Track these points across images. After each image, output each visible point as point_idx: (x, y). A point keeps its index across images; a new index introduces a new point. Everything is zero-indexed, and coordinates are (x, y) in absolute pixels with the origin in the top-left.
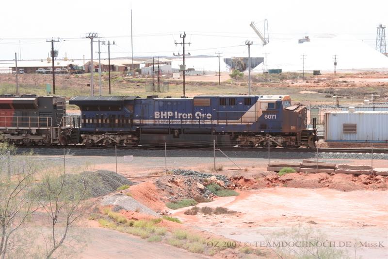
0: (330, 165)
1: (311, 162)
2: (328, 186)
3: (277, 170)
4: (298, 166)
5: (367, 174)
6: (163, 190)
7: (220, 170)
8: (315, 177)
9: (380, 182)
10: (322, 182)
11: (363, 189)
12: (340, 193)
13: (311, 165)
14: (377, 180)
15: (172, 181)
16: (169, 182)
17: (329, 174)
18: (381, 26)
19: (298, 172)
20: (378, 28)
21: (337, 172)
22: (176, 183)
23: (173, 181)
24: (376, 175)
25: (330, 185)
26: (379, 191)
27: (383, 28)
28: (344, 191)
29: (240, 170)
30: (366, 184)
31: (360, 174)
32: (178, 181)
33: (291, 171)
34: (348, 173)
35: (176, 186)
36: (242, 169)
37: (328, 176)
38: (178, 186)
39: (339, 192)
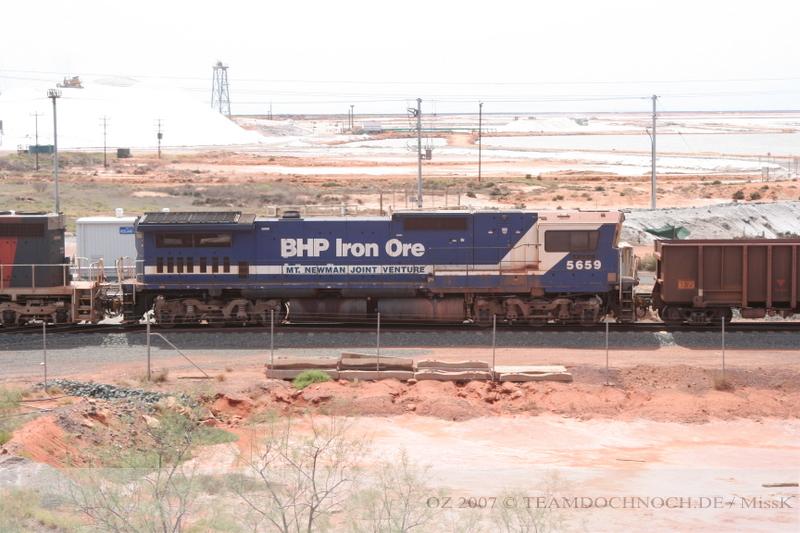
0: (403, 363)
1: (358, 357)
2: (414, 409)
3: (290, 377)
4: (334, 367)
5: (482, 379)
6: (79, 437)
7: (162, 379)
8: (381, 390)
9: (517, 397)
10: (398, 400)
11: (490, 415)
12: (449, 426)
13: (361, 364)
14: (508, 392)
15: (91, 415)
16: (85, 416)
17: (404, 381)
18: (220, 64)
19: (336, 380)
20: (215, 68)
21: (421, 378)
22: (102, 419)
23: (93, 415)
24: (501, 383)
25: (419, 406)
26: (528, 418)
27: (224, 69)
28: (454, 419)
29: (207, 378)
30: (490, 401)
31: (468, 381)
32: (105, 412)
33: (322, 378)
34: (442, 379)
35: (103, 426)
36: (210, 375)
37: (404, 387)
38: (107, 425)
39: (443, 421)
